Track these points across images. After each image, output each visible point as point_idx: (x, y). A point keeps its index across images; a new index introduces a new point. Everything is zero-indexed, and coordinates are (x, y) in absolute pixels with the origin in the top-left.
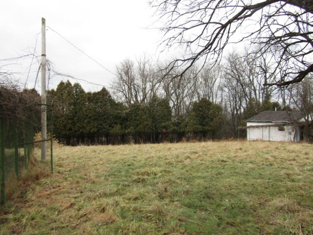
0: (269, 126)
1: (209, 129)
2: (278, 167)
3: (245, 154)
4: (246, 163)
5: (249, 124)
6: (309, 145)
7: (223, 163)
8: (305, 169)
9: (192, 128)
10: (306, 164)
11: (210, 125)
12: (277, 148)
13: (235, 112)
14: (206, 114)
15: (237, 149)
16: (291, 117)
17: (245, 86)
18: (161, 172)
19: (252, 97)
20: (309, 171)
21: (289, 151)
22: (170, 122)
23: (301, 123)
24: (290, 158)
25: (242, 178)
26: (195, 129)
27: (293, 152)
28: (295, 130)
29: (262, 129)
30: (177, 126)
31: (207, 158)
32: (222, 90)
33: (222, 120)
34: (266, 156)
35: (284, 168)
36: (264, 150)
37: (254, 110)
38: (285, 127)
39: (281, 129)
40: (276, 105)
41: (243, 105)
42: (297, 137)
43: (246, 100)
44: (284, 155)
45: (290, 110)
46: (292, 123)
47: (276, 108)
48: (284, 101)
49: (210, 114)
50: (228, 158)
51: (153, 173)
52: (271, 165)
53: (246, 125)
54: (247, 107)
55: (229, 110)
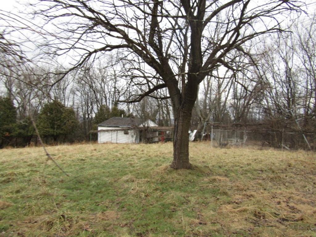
0: (117, 130)
1: (61, 133)
2: (125, 161)
3: (99, 153)
4: (101, 160)
5: (100, 128)
6: (145, 145)
7: (82, 162)
8: (141, 160)
9: (42, 132)
10: (142, 157)
11: (62, 129)
12: (123, 148)
13: (87, 116)
14: (58, 117)
15: (92, 150)
16: (134, 123)
17: (97, 92)
18: (28, 172)
19: (103, 104)
20: (143, 161)
21: (131, 150)
22: (14, 125)
23: (140, 128)
24: (133, 154)
25: (100, 169)
26: (46, 132)
27: (134, 150)
28: (136, 134)
29: (111, 132)
30: (24, 129)
31: (67, 158)
32: (74, 93)
33: (75, 124)
34: (116, 154)
35: (128, 161)
36: (114, 150)
37: (105, 115)
38: (129, 131)
39: (126, 133)
40: (122, 112)
41: (95, 111)
42: (137, 139)
43: (98, 106)
44: (129, 152)
45: (133, 117)
46: (134, 128)
47: (122, 115)
48: (129, 110)
49: (62, 118)
50: (86, 157)
51: (20, 174)
52: (120, 160)
53: (97, 129)
54: (98, 112)
55: (81, 114)
